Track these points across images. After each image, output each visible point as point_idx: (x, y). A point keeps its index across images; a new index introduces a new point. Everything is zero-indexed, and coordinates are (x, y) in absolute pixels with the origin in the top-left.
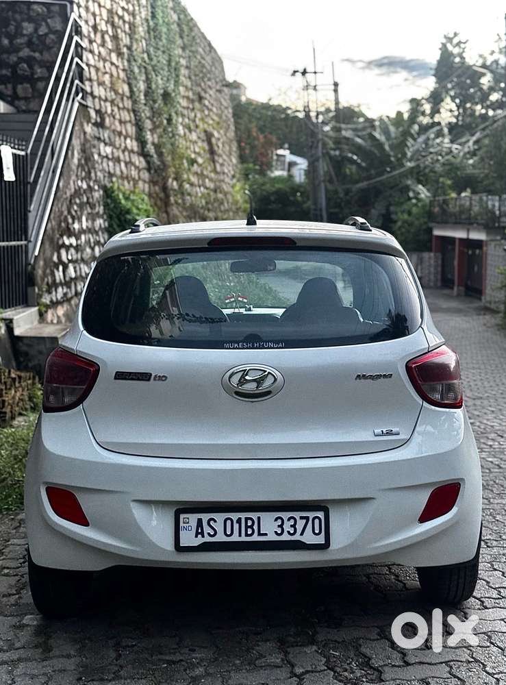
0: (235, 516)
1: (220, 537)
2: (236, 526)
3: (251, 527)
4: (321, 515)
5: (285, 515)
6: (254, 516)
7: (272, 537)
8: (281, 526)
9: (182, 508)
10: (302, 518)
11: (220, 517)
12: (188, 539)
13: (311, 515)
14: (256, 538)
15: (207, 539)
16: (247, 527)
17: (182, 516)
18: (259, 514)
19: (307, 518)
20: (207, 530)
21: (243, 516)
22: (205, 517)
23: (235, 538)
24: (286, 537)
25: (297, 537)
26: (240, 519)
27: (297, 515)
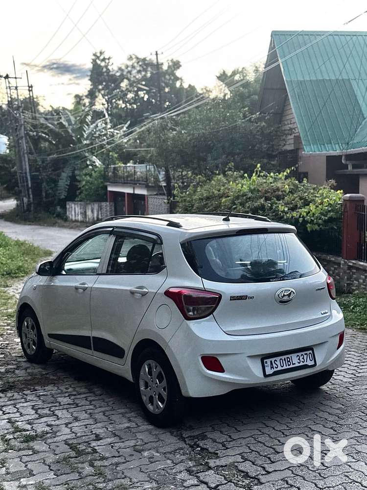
0: (283, 357)
1: (280, 368)
2: (284, 362)
3: (289, 361)
4: (311, 352)
5: (300, 354)
6: (289, 356)
7: (297, 365)
8: (299, 359)
9: (264, 358)
10: (305, 354)
11: (278, 359)
12: (269, 371)
13: (308, 352)
14: (292, 366)
15: (275, 370)
16: (288, 362)
17: (265, 361)
18: (291, 355)
19: (306, 354)
20: (275, 366)
21: (286, 357)
22: (273, 360)
23: (285, 367)
24: (302, 364)
25: (305, 363)
26: (285, 359)
27: (303, 353)
